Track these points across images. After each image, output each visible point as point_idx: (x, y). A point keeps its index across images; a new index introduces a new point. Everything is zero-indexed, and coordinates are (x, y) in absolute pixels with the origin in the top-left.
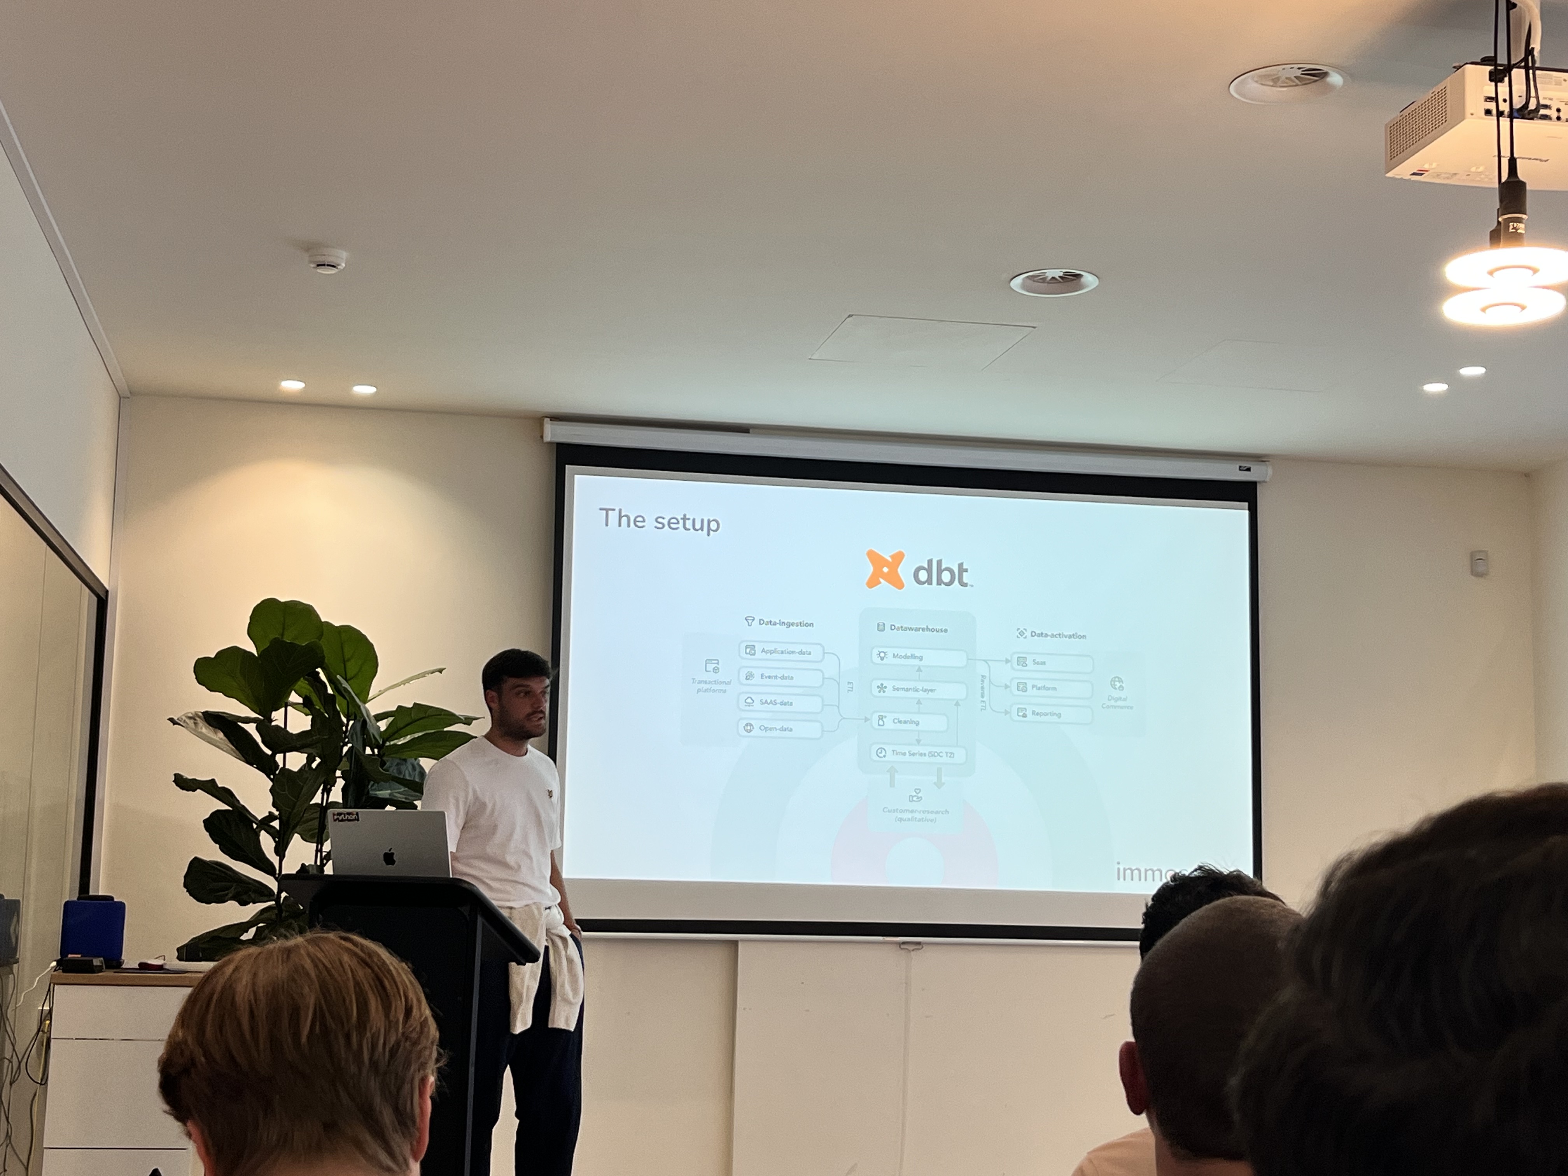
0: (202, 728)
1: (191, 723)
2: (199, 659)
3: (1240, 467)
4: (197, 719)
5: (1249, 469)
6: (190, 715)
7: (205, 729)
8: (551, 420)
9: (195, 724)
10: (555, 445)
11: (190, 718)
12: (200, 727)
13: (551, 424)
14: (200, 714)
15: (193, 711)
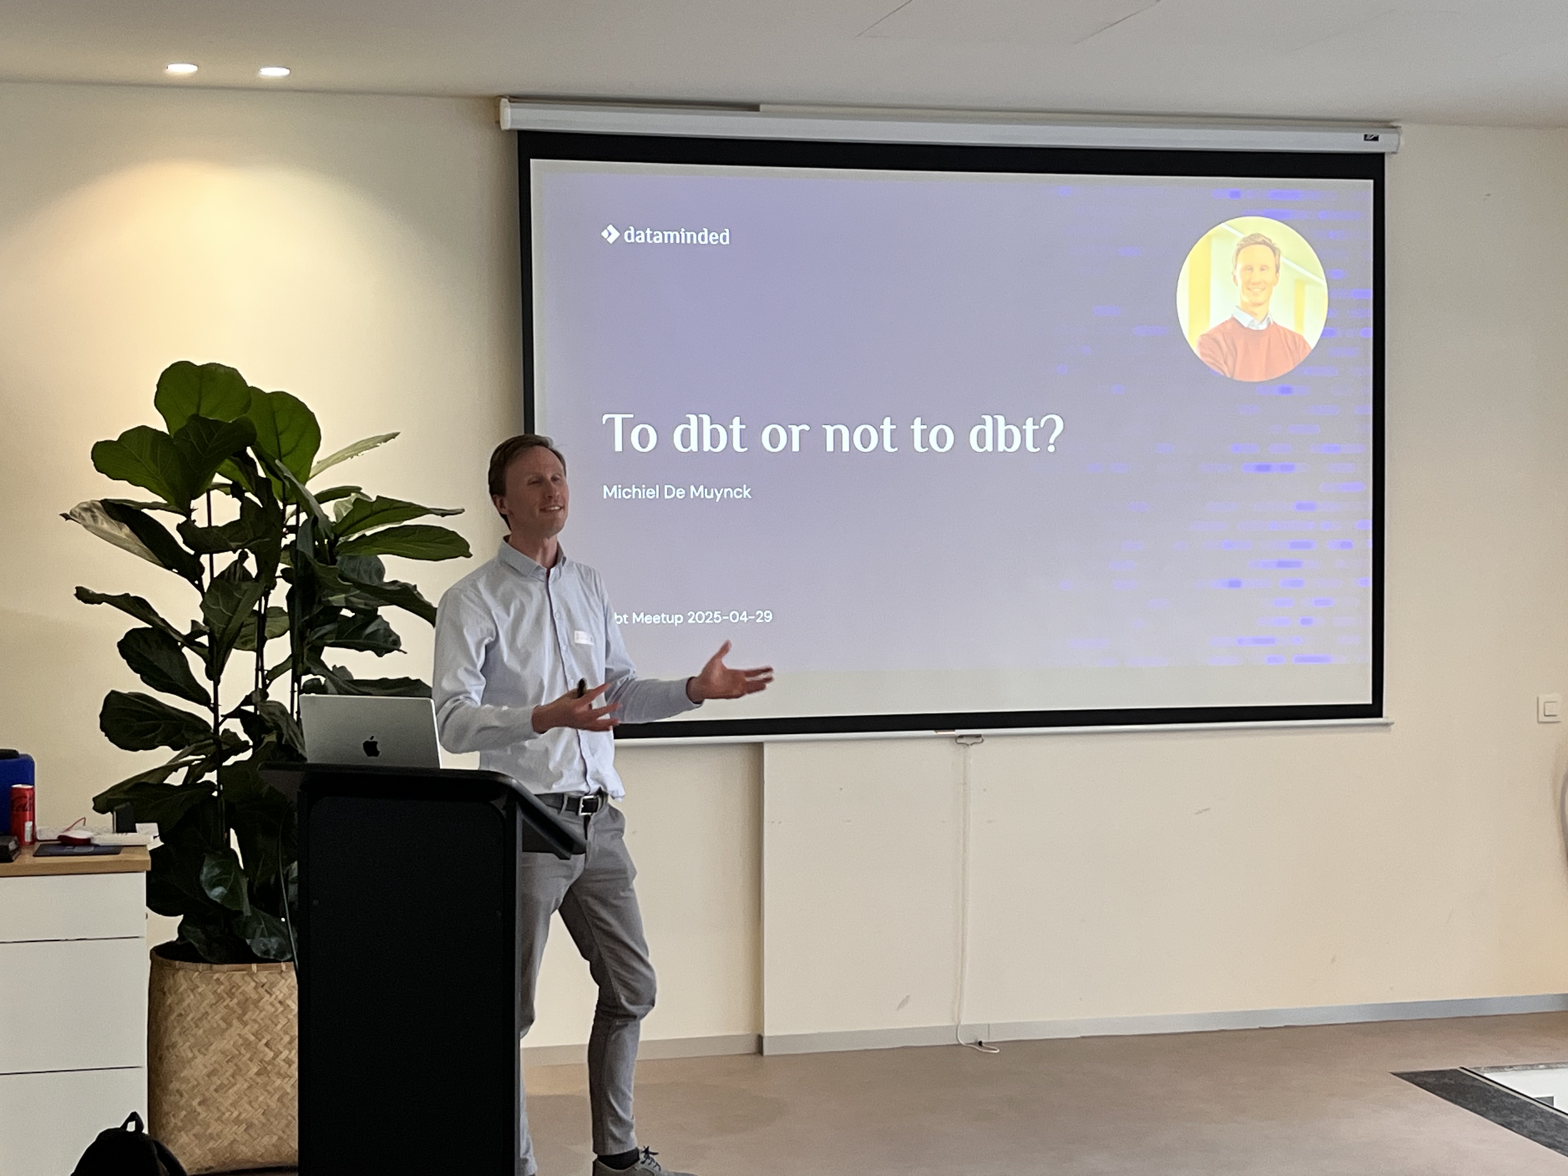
0: (102, 523)
1: (87, 516)
2: (98, 443)
3: (1366, 136)
4: (95, 510)
5: (1376, 139)
6: (85, 506)
7: (106, 525)
8: (510, 101)
9: (94, 517)
10: (516, 134)
11: (86, 510)
12: (100, 522)
13: (511, 107)
14: (100, 504)
15: (88, 500)
